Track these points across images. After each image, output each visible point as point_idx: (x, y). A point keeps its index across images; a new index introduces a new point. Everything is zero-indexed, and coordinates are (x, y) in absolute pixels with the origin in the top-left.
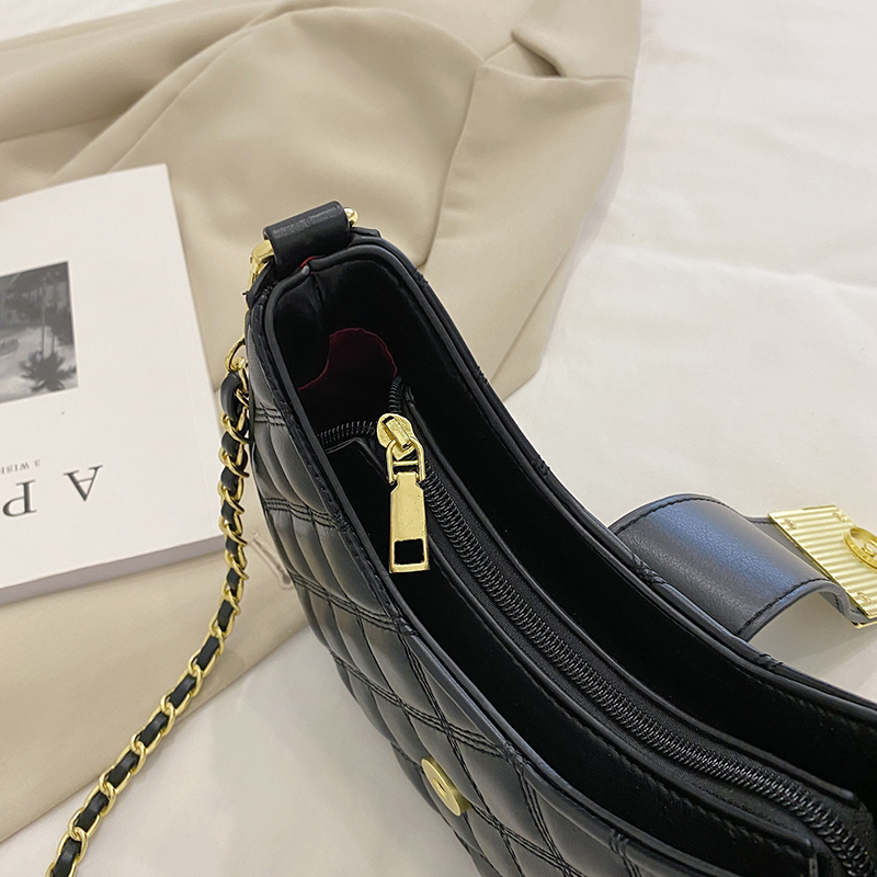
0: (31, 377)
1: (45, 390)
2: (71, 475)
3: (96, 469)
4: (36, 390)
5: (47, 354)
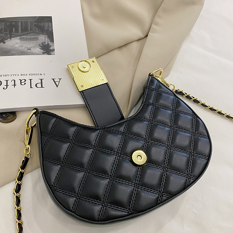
0: (42, 49)
1: (46, 54)
2: (53, 79)
3: (60, 79)
5: (46, 43)
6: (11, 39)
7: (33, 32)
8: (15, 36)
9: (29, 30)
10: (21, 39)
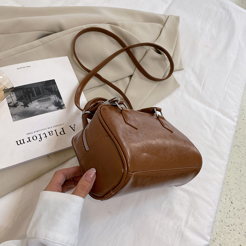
0: (56, 106)
1: (60, 109)
2: (70, 126)
3: (75, 125)
4: (58, 109)
5: (57, 101)
6: (31, 103)
7: (46, 94)
8: (33, 99)
9: (42, 93)
10: (39, 101)
